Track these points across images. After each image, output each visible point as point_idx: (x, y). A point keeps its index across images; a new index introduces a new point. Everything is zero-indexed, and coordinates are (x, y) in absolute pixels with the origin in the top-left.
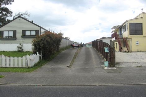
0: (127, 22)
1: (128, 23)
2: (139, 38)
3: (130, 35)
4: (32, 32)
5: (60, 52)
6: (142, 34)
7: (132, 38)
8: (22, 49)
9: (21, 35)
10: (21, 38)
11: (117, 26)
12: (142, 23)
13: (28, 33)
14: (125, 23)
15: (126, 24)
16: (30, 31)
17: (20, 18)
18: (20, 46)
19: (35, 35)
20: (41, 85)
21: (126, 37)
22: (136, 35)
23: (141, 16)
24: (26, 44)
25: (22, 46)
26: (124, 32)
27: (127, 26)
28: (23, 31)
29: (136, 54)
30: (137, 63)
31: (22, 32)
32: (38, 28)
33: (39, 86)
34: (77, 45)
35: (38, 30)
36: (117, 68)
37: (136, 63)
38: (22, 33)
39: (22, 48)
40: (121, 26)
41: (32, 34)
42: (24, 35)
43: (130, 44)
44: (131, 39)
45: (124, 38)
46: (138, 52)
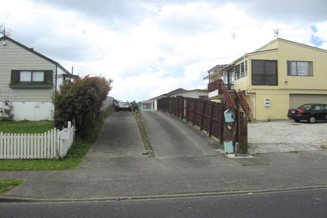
0: (246, 57)
1: (248, 59)
2: (270, 92)
3: (253, 84)
4: (35, 74)
5: (103, 123)
6: (277, 84)
7: (257, 92)
8: (12, 116)
9: (9, 82)
10: (8, 89)
11: (222, 66)
12: (276, 61)
13: (25, 77)
14: (242, 58)
15: (244, 61)
16: (32, 71)
17: (7, 41)
18: (7, 108)
19: (44, 82)
20: (129, 198)
21: (242, 90)
22: (264, 85)
23: (273, 47)
24: (20, 103)
25: (11, 107)
26: (238, 78)
27: (246, 66)
28: (13, 72)
29: (270, 127)
30: (286, 144)
31: (10, 73)
32: (50, 67)
33: (124, 199)
34: (127, 106)
35: (52, 71)
36: (253, 155)
37: (281, 143)
38: (10, 77)
39: (12, 112)
40: (230, 66)
41: (35, 80)
42: (17, 82)
43: (253, 105)
44: (254, 93)
45: (237, 91)
46: (269, 121)
